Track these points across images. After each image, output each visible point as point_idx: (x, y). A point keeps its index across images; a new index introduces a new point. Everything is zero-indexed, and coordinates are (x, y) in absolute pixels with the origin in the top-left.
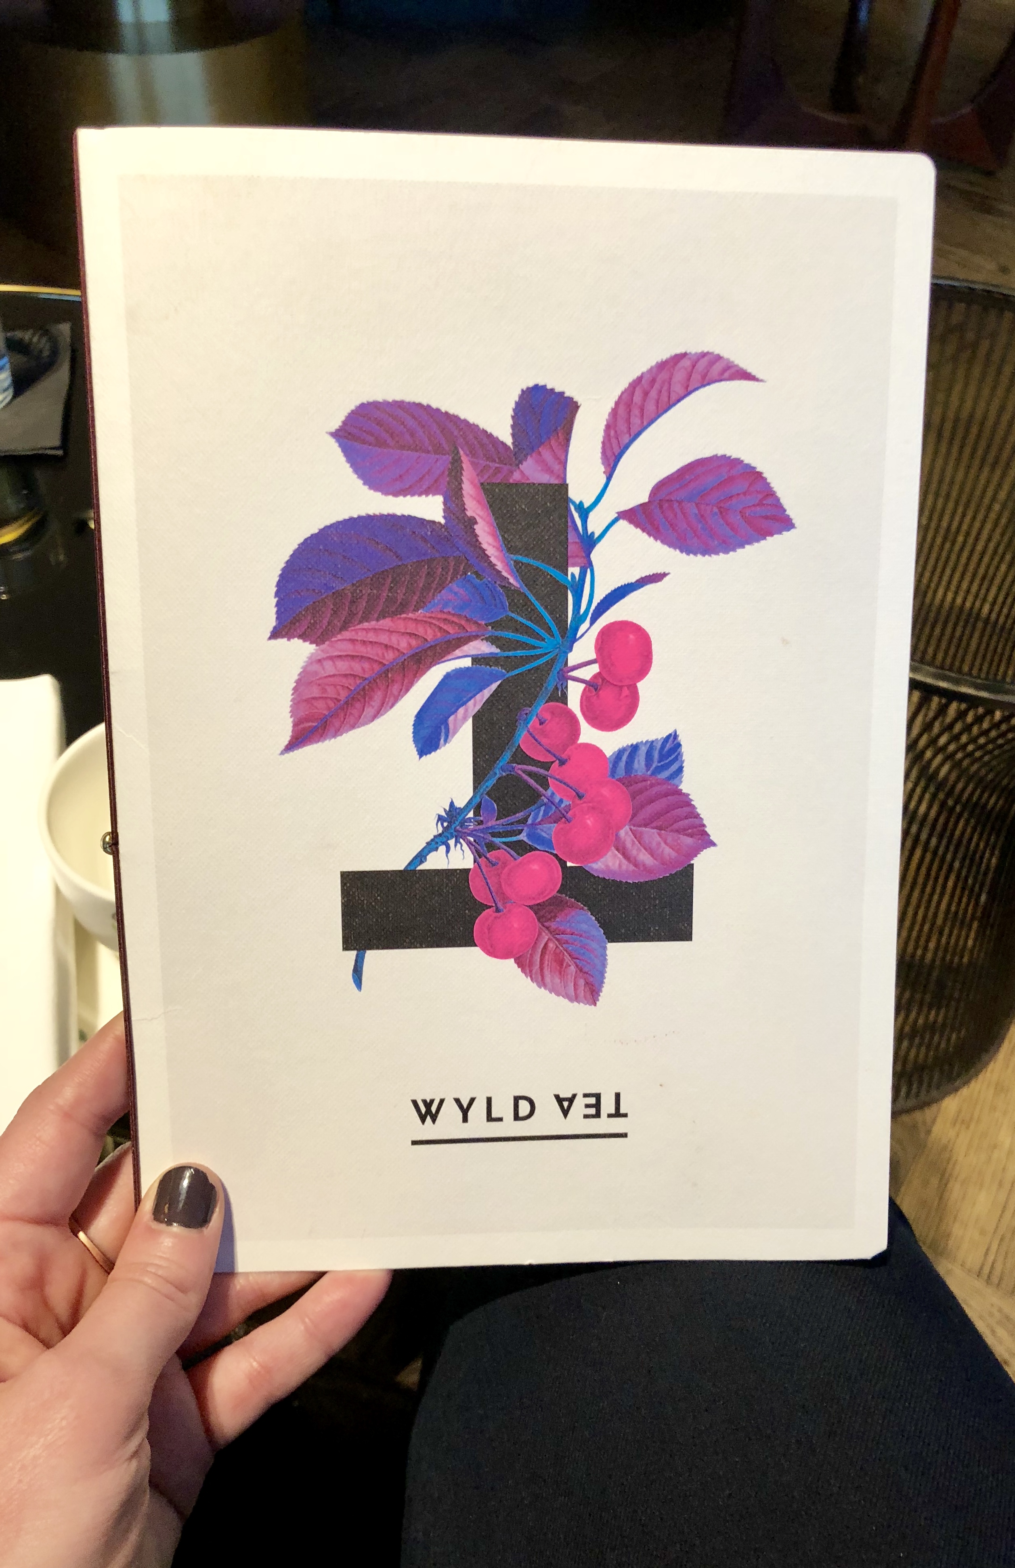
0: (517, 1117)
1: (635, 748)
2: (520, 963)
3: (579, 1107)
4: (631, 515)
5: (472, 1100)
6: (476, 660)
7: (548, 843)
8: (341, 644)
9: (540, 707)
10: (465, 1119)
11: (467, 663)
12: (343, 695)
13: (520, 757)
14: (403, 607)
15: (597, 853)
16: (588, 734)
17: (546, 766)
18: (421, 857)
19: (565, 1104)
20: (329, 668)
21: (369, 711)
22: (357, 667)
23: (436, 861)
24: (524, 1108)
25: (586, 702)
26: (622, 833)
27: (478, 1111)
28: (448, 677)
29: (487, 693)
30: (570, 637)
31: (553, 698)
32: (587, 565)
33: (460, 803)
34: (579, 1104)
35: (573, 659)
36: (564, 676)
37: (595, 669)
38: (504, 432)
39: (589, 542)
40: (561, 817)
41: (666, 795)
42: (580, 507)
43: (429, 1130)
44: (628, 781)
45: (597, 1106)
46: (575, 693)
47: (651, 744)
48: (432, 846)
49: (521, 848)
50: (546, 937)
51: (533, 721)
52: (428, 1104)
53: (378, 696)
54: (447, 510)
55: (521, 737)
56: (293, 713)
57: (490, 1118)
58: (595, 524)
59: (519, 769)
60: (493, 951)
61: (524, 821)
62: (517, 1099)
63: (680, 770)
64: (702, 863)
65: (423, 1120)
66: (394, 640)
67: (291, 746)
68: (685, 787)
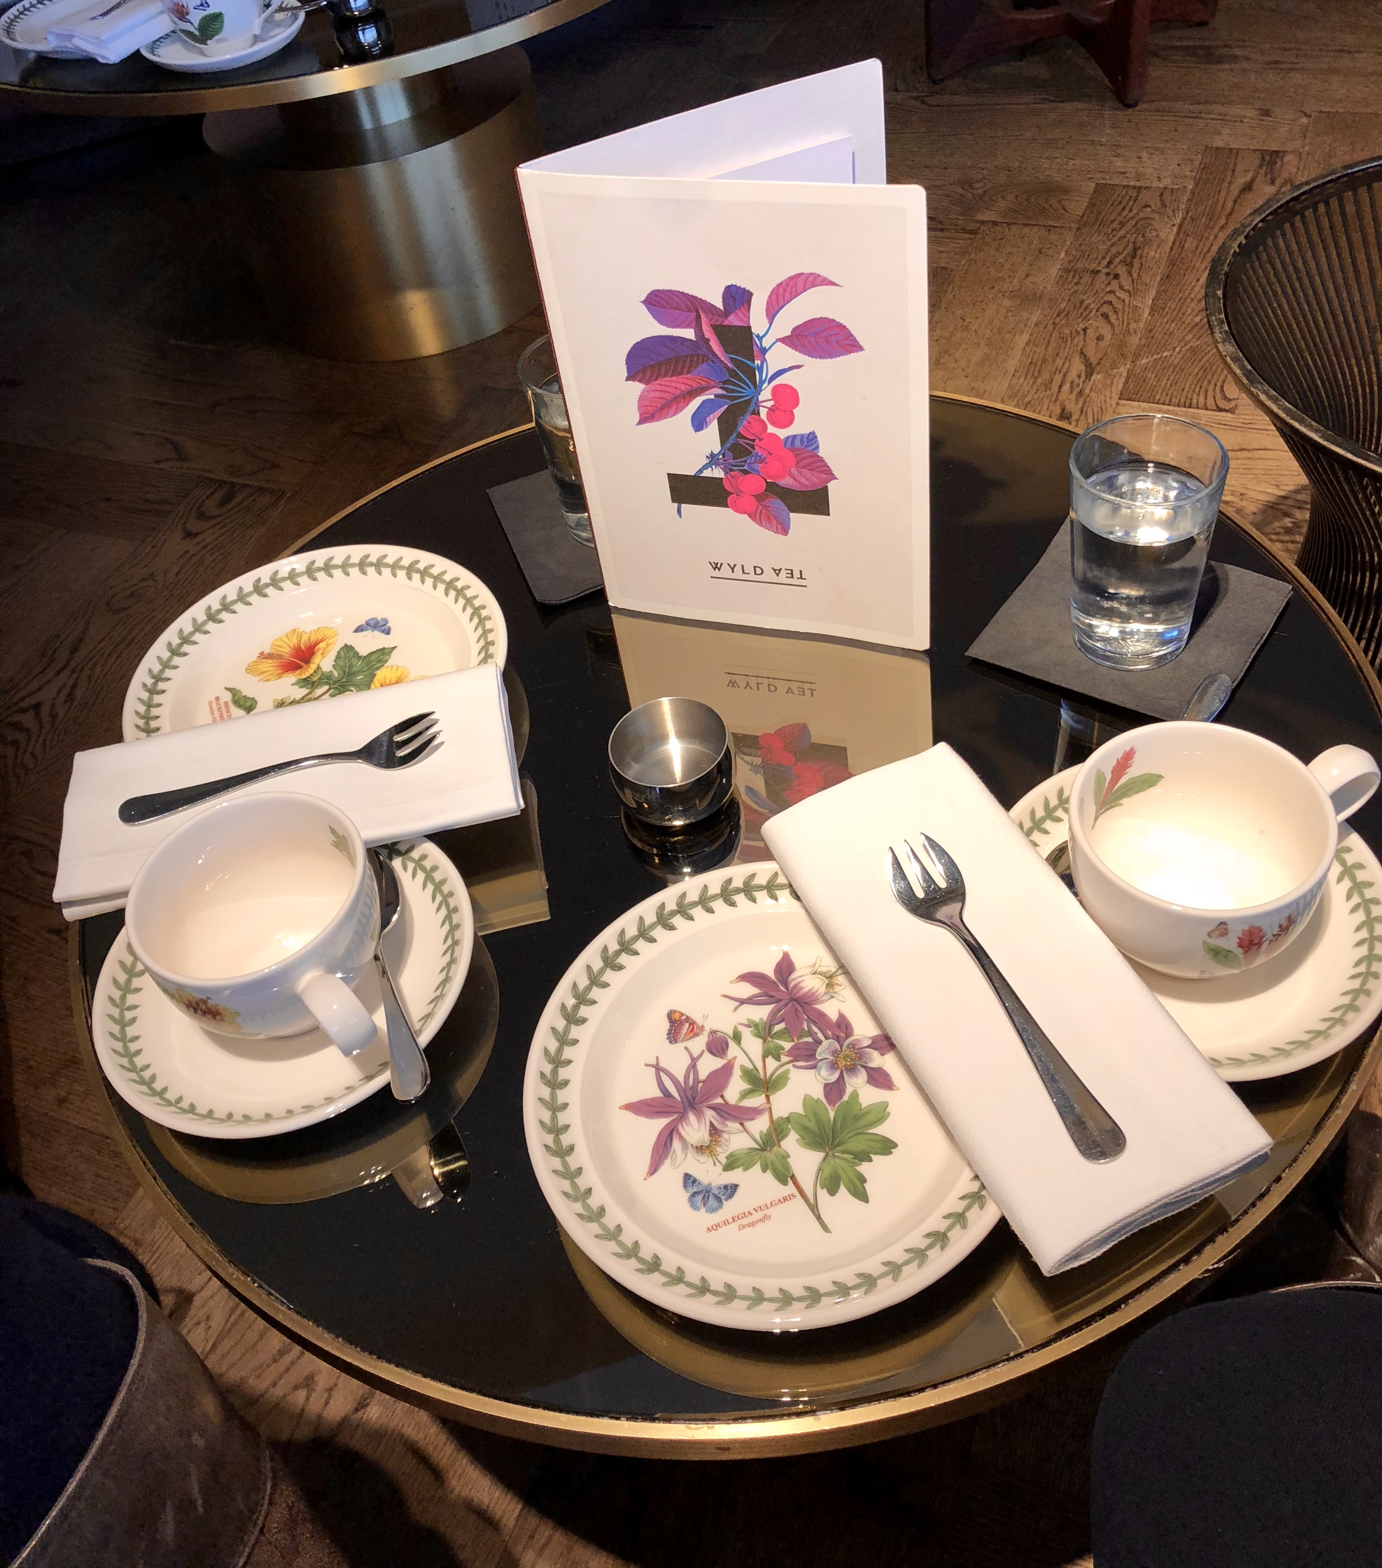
0: (756, 574)
1: (795, 436)
2: (750, 516)
3: (783, 573)
4: (783, 340)
5: (735, 565)
6: (716, 396)
7: (758, 471)
8: (655, 385)
9: (748, 417)
10: (733, 571)
11: (712, 397)
12: (660, 405)
13: (740, 436)
14: (680, 374)
15: (781, 477)
16: (771, 429)
17: (754, 440)
18: (701, 471)
19: (777, 572)
20: (652, 394)
21: (671, 412)
22: (664, 395)
23: (707, 473)
24: (759, 571)
25: (768, 415)
26: (792, 470)
27: (738, 569)
28: (704, 402)
29: (723, 409)
30: (758, 389)
31: (753, 413)
32: (764, 360)
33: (716, 452)
34: (783, 572)
35: (761, 398)
36: (758, 404)
37: (772, 403)
38: (719, 304)
39: (764, 351)
40: (762, 461)
41: (812, 457)
42: (758, 336)
43: (717, 573)
44: (793, 450)
45: (792, 574)
46: (763, 412)
47: (802, 436)
48: (705, 467)
49: (746, 472)
50: (761, 508)
51: (745, 422)
52: (716, 564)
53: (674, 407)
54: (696, 335)
55: (740, 429)
56: (639, 409)
57: (743, 572)
58: (766, 343)
59: (741, 441)
60: (737, 511)
61: (745, 462)
62: (755, 567)
63: (818, 447)
64: (831, 486)
65: (715, 569)
66: (679, 386)
67: (640, 423)
68: (820, 454)
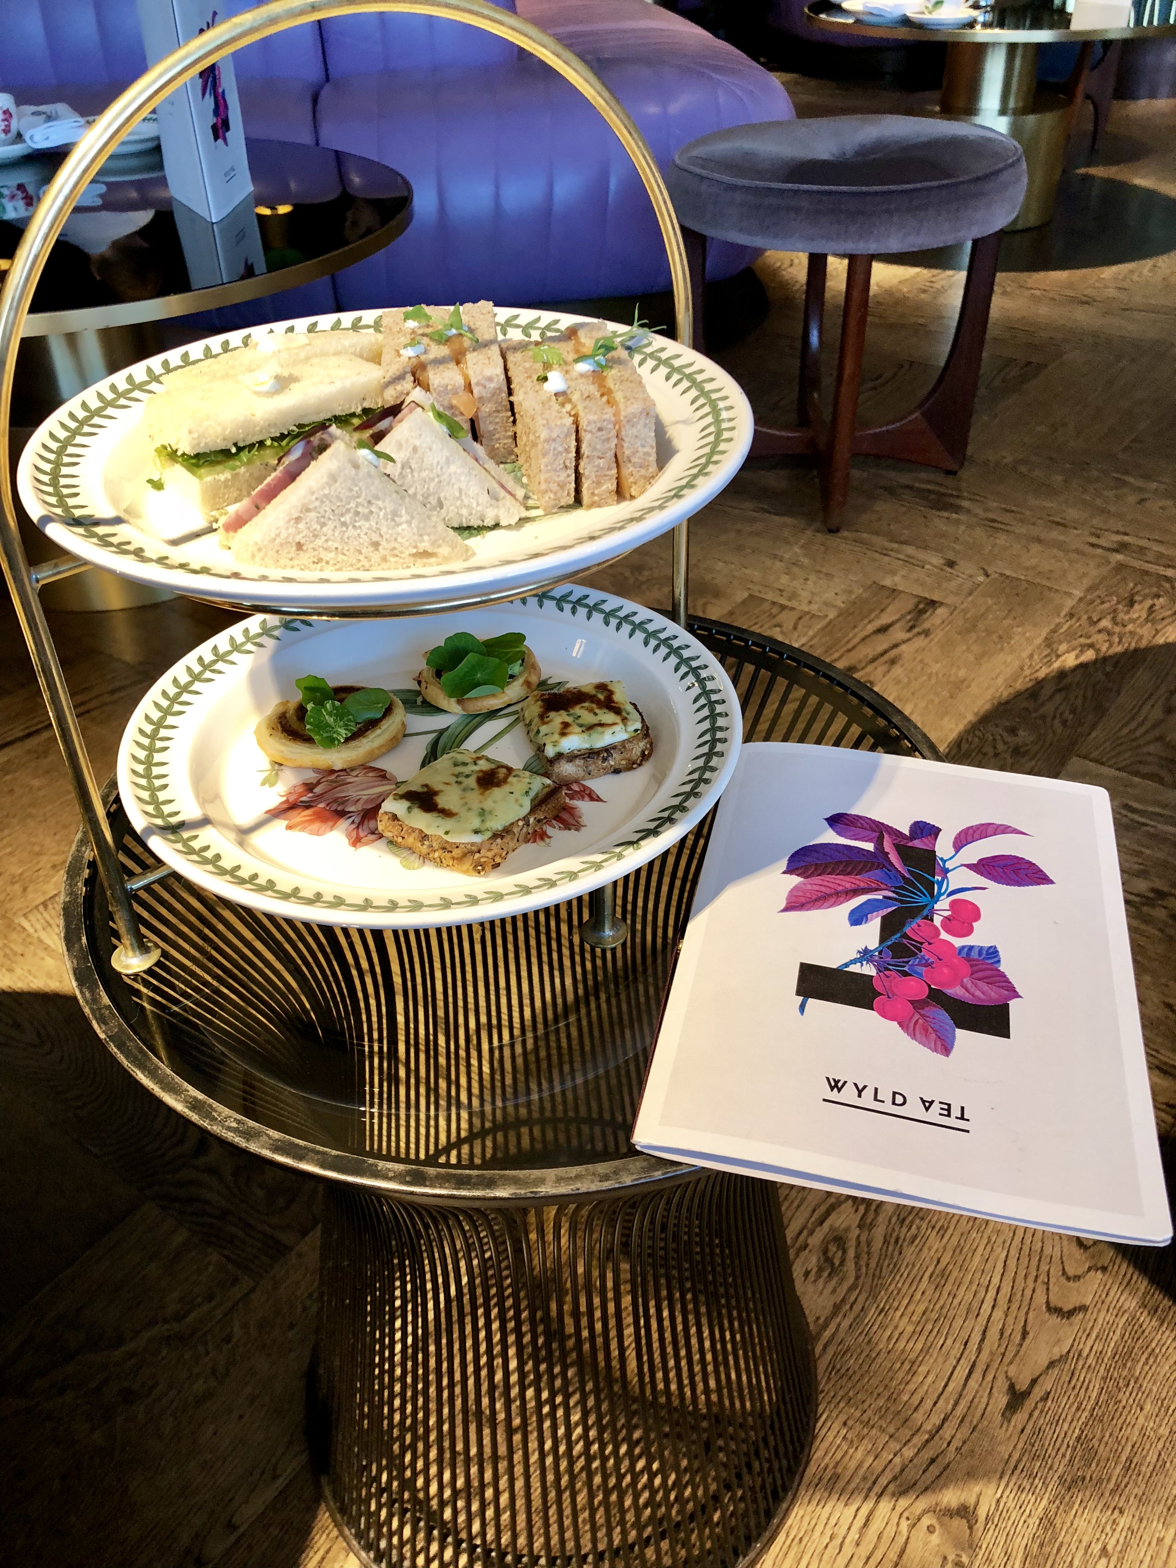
0: (894, 1103)
1: (971, 948)
2: (901, 1024)
4: (969, 866)
5: (865, 1087)
6: (884, 897)
7: (921, 974)
8: (817, 880)
9: (918, 920)
10: (860, 1096)
11: (881, 897)
12: (814, 897)
13: (905, 936)
14: (849, 874)
15: (950, 986)
16: (944, 936)
17: (922, 943)
18: (846, 965)
19: (927, 1105)
20: (809, 887)
21: (826, 904)
22: (823, 889)
23: (855, 968)
24: (899, 1099)
25: (943, 923)
26: (965, 980)
27: (868, 1094)
28: (869, 900)
29: (890, 910)
30: (935, 899)
31: (926, 918)
32: (945, 877)
33: (871, 948)
34: (935, 1107)
35: (936, 907)
36: (932, 911)
37: (949, 913)
38: (905, 831)
39: (947, 871)
40: (927, 965)
41: (991, 970)
42: (942, 859)
43: (834, 1095)
44: (968, 958)
45: (949, 1110)
46: (937, 920)
47: (981, 949)
48: (853, 962)
49: (905, 974)
50: (917, 1016)
51: (914, 925)
52: (836, 1082)
53: (833, 900)
54: (875, 848)
55: (907, 929)
56: (787, 899)
57: (876, 1099)
58: (948, 865)
59: (905, 941)
60: (884, 1015)
61: (907, 962)
62: (894, 1093)
63: (999, 961)
64: (1013, 1004)
65: (832, 1089)
66: (843, 883)
67: (786, 910)
68: (1002, 968)
